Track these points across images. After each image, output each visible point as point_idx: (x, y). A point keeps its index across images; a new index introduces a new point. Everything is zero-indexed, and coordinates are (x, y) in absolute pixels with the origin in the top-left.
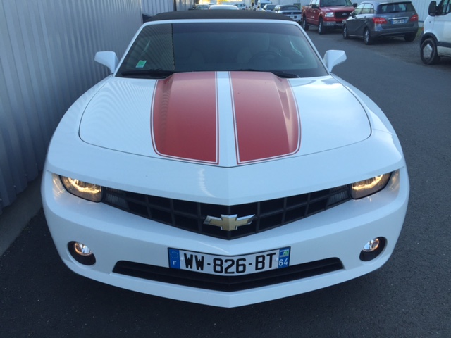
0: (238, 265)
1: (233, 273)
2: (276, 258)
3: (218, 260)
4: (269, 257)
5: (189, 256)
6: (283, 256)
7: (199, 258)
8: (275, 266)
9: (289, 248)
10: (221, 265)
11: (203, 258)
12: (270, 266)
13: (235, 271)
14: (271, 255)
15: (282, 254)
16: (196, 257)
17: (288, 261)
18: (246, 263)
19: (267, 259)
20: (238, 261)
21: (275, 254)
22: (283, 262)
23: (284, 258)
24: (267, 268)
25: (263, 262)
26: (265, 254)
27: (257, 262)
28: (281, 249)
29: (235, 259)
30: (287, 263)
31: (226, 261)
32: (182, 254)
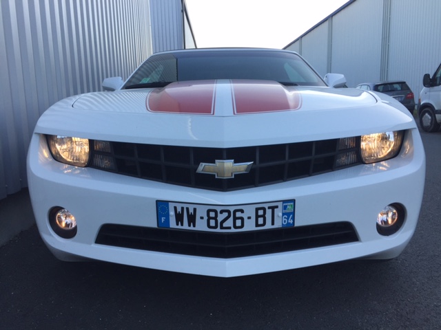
0: (235, 219)
1: (230, 228)
2: (278, 212)
3: (212, 212)
4: (271, 210)
5: (179, 210)
6: (287, 211)
7: (191, 211)
8: (278, 224)
9: (293, 201)
10: (215, 218)
11: (195, 210)
12: (273, 224)
13: (232, 225)
14: (273, 208)
15: (285, 208)
16: (188, 209)
17: (293, 218)
18: (245, 216)
19: (269, 212)
20: (235, 211)
21: (277, 207)
22: (288, 219)
23: (288, 214)
24: (268, 226)
25: (264, 216)
26: (266, 206)
27: (257, 216)
28: (284, 201)
29: (232, 209)
30: (291, 222)
31: (222, 212)
32: (171, 206)
